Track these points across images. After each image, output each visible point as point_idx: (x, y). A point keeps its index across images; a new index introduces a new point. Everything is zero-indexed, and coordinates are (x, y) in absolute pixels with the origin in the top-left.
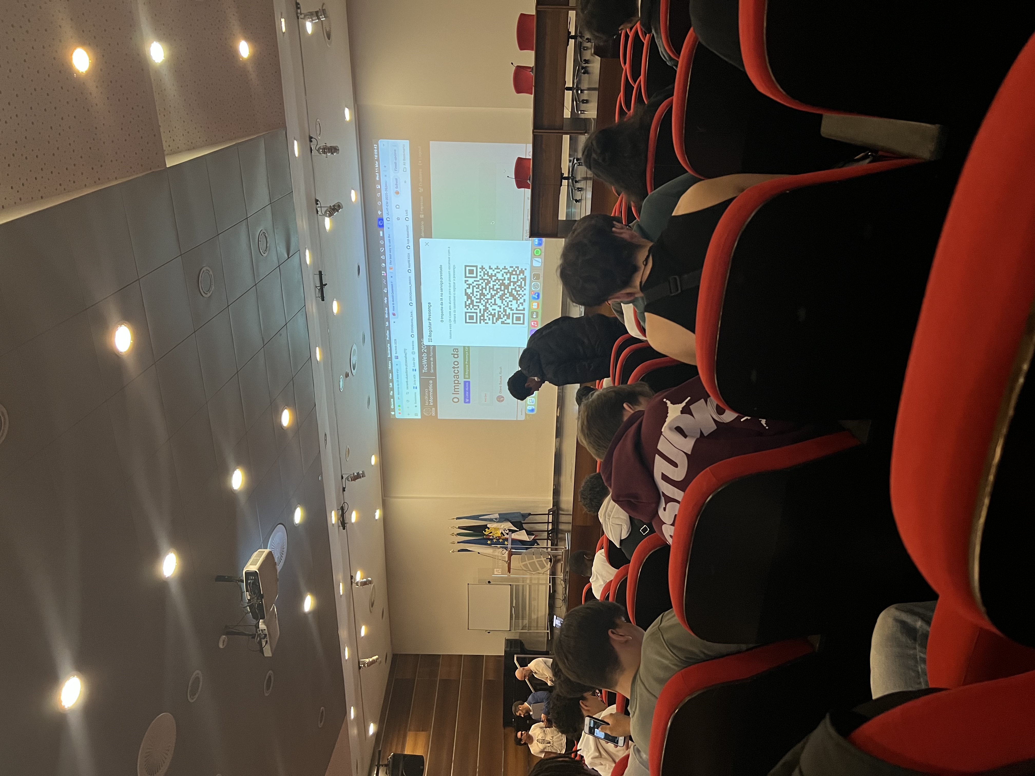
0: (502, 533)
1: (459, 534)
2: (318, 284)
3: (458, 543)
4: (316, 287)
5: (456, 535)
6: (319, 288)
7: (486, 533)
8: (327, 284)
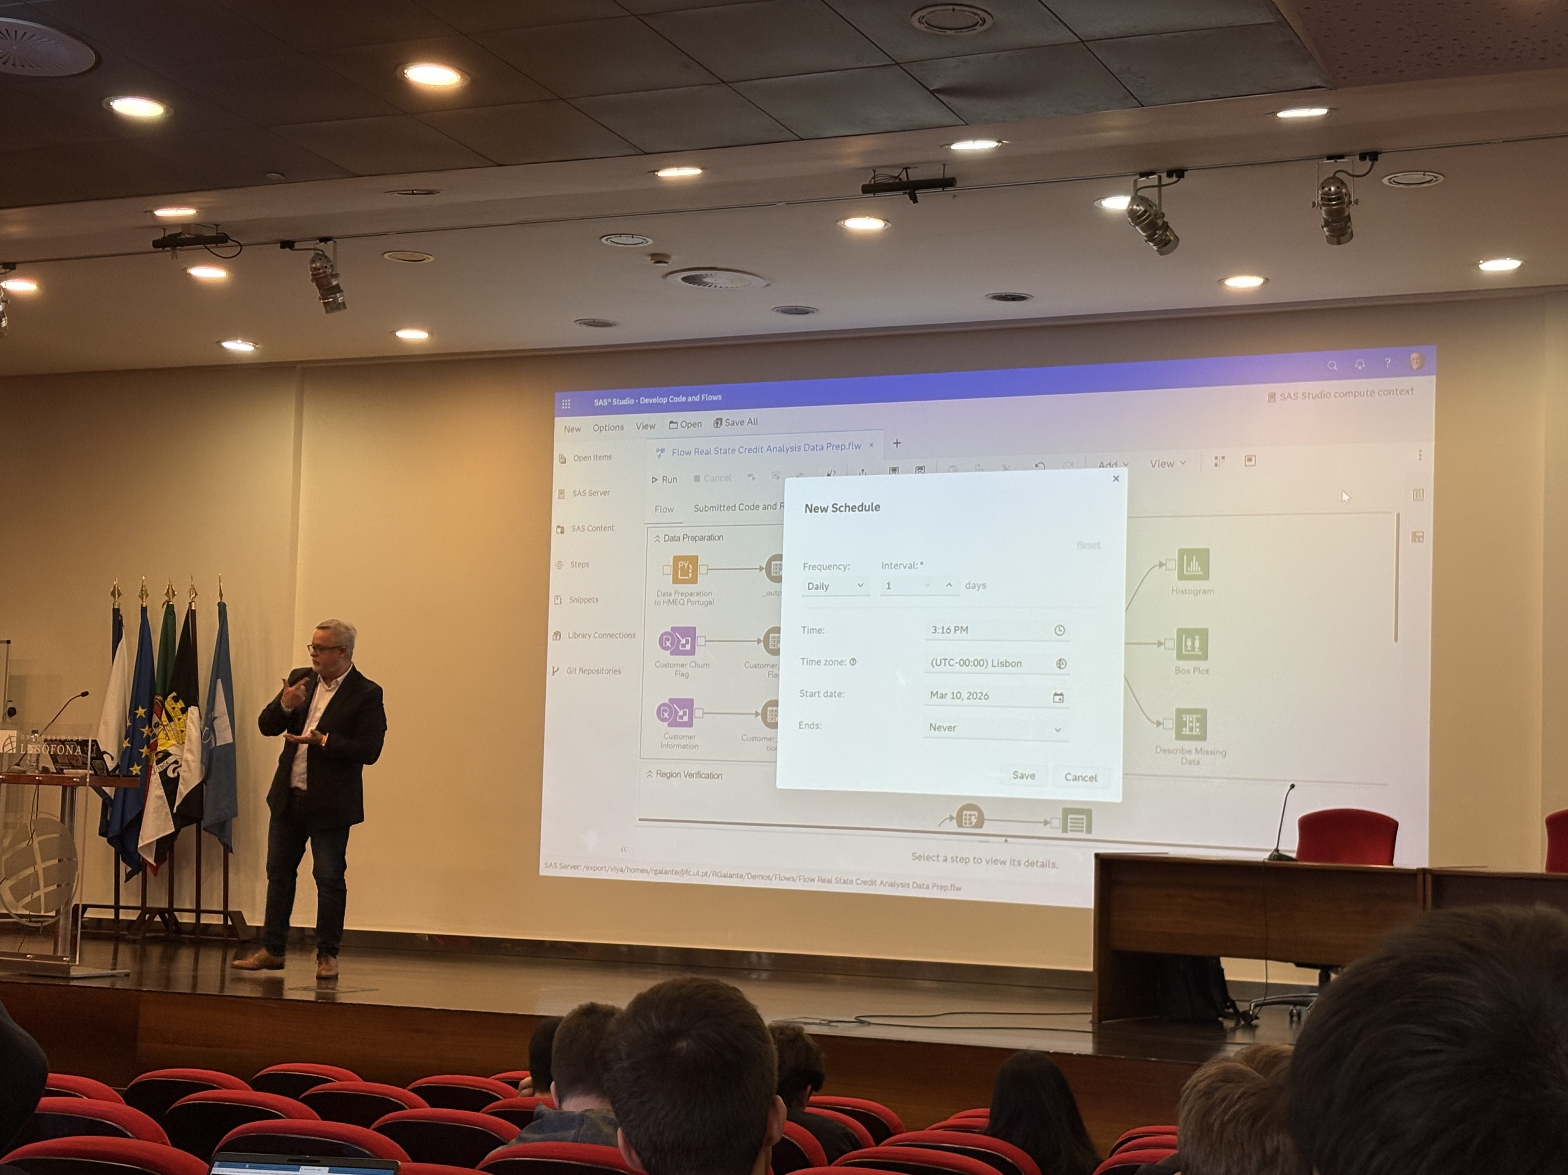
0: (167, 755)
1: (170, 611)
2: (914, 174)
4: (906, 169)
5: (168, 601)
6: (904, 177)
7: (169, 703)
8: (915, 201)
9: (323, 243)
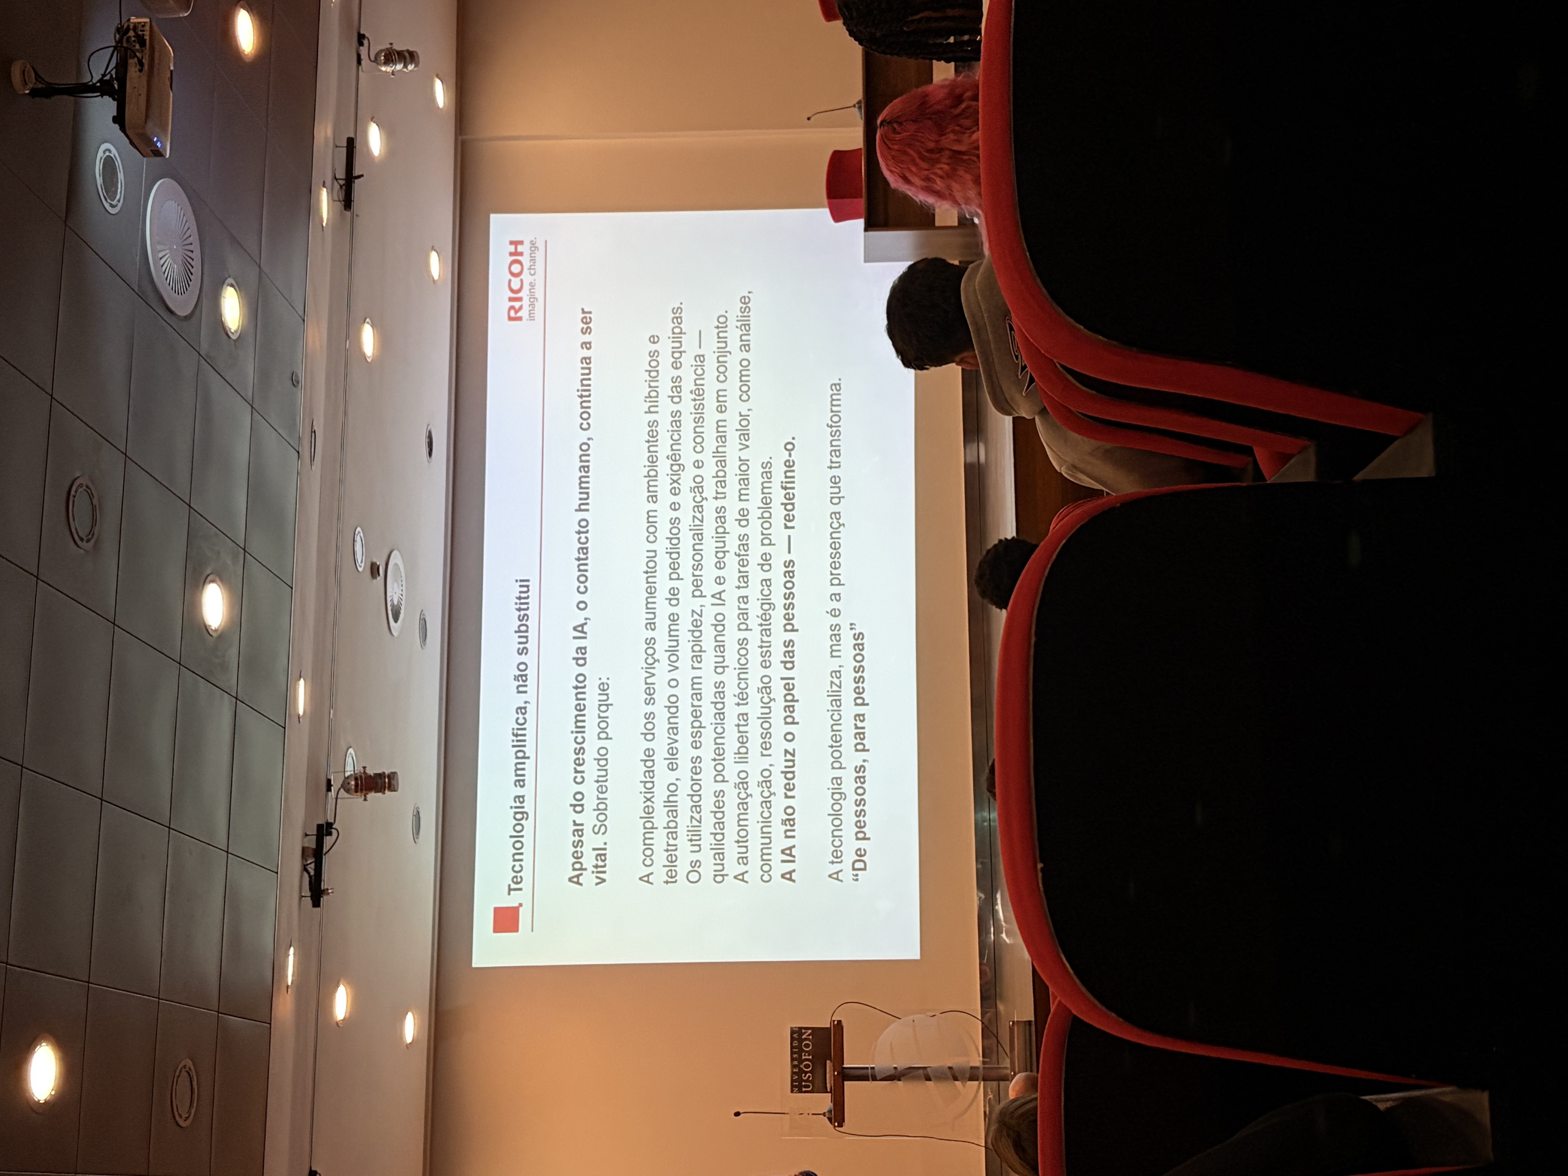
2: (341, 174)
4: (336, 179)
6: (342, 182)
8: (362, 176)
9: (332, 788)
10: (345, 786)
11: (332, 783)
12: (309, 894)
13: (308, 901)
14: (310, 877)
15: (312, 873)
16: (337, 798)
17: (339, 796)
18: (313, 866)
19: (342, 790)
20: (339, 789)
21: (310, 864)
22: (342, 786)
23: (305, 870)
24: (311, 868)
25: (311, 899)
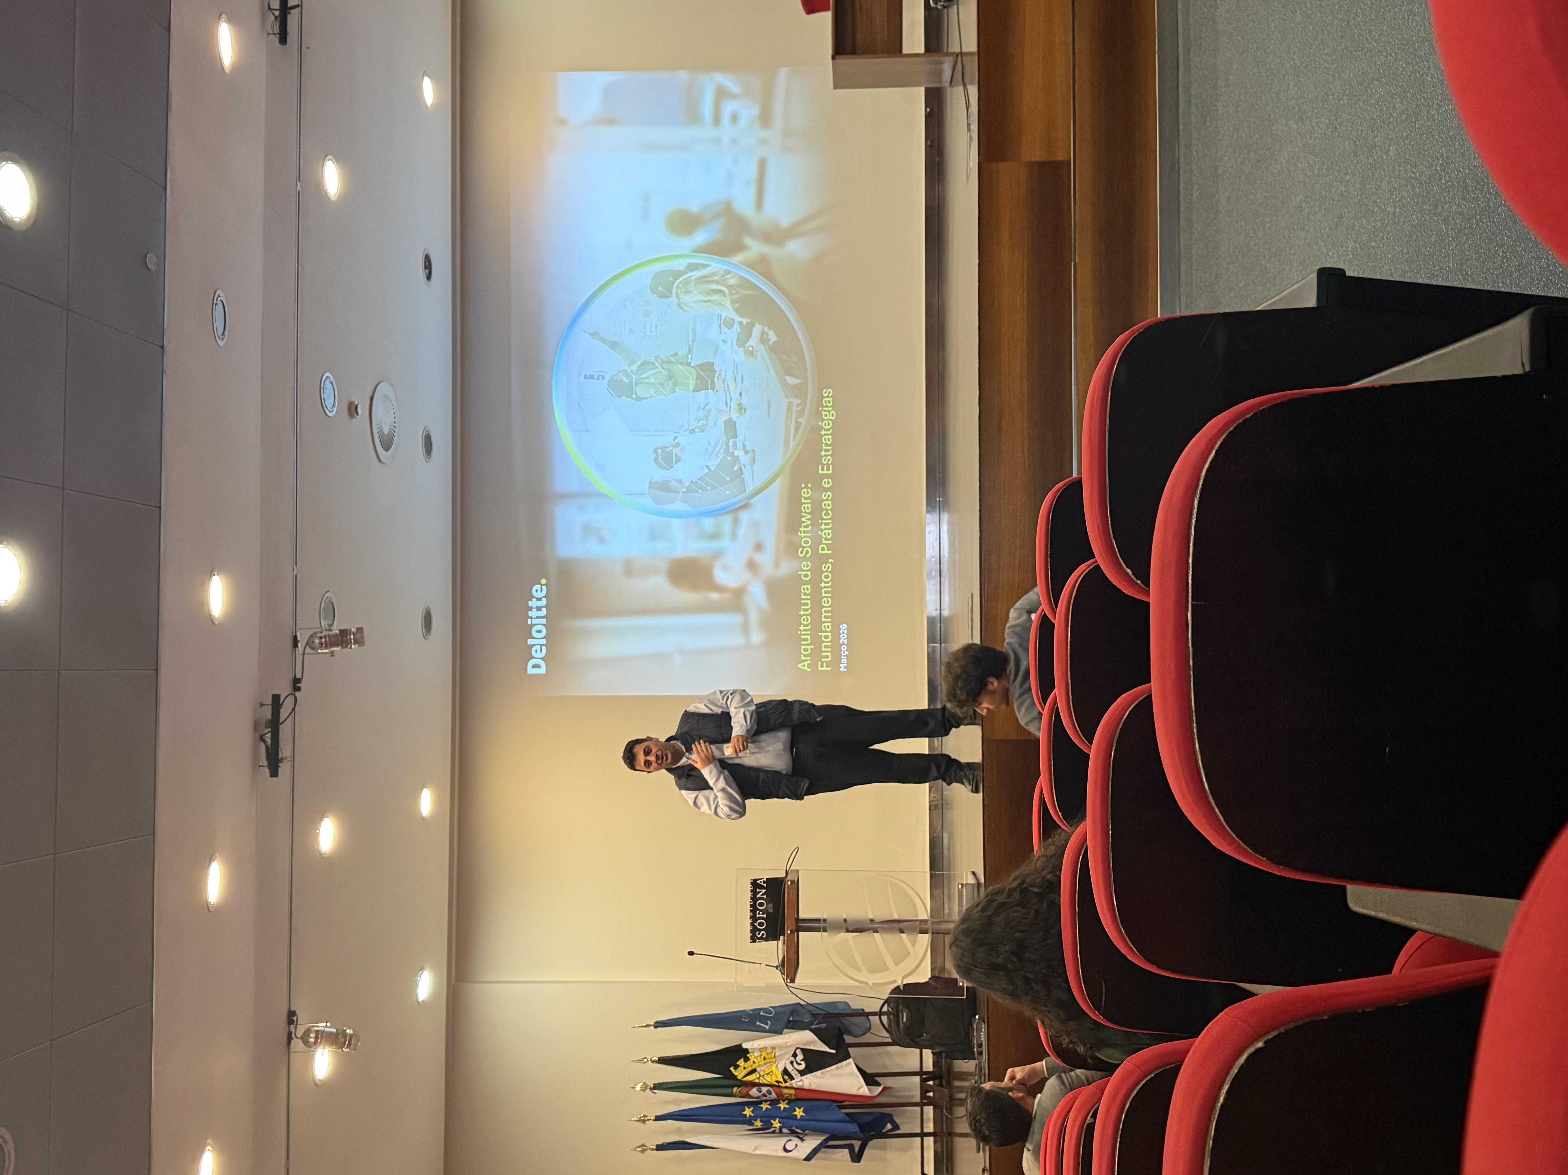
0: (785, 1072)
3: (658, 1118)
5: (651, 1089)
7: (739, 1073)
9: (299, 644)
10: (310, 643)
11: (299, 639)
12: (266, 764)
13: (267, 771)
14: (267, 747)
15: (269, 741)
16: (304, 654)
17: (306, 652)
18: (269, 735)
19: (308, 647)
20: (305, 647)
21: (267, 733)
22: (307, 644)
23: (262, 739)
24: (268, 738)
25: (269, 768)
